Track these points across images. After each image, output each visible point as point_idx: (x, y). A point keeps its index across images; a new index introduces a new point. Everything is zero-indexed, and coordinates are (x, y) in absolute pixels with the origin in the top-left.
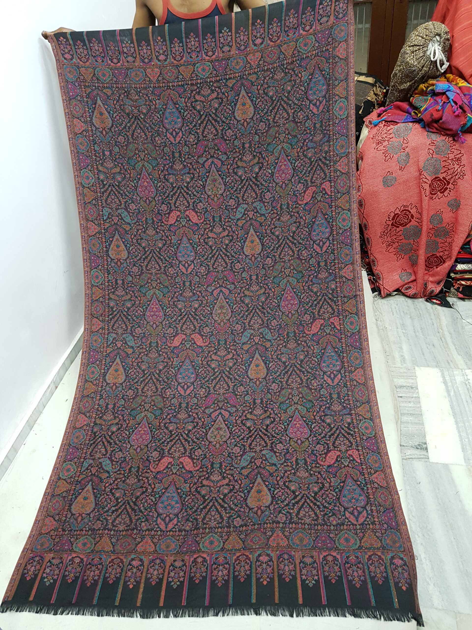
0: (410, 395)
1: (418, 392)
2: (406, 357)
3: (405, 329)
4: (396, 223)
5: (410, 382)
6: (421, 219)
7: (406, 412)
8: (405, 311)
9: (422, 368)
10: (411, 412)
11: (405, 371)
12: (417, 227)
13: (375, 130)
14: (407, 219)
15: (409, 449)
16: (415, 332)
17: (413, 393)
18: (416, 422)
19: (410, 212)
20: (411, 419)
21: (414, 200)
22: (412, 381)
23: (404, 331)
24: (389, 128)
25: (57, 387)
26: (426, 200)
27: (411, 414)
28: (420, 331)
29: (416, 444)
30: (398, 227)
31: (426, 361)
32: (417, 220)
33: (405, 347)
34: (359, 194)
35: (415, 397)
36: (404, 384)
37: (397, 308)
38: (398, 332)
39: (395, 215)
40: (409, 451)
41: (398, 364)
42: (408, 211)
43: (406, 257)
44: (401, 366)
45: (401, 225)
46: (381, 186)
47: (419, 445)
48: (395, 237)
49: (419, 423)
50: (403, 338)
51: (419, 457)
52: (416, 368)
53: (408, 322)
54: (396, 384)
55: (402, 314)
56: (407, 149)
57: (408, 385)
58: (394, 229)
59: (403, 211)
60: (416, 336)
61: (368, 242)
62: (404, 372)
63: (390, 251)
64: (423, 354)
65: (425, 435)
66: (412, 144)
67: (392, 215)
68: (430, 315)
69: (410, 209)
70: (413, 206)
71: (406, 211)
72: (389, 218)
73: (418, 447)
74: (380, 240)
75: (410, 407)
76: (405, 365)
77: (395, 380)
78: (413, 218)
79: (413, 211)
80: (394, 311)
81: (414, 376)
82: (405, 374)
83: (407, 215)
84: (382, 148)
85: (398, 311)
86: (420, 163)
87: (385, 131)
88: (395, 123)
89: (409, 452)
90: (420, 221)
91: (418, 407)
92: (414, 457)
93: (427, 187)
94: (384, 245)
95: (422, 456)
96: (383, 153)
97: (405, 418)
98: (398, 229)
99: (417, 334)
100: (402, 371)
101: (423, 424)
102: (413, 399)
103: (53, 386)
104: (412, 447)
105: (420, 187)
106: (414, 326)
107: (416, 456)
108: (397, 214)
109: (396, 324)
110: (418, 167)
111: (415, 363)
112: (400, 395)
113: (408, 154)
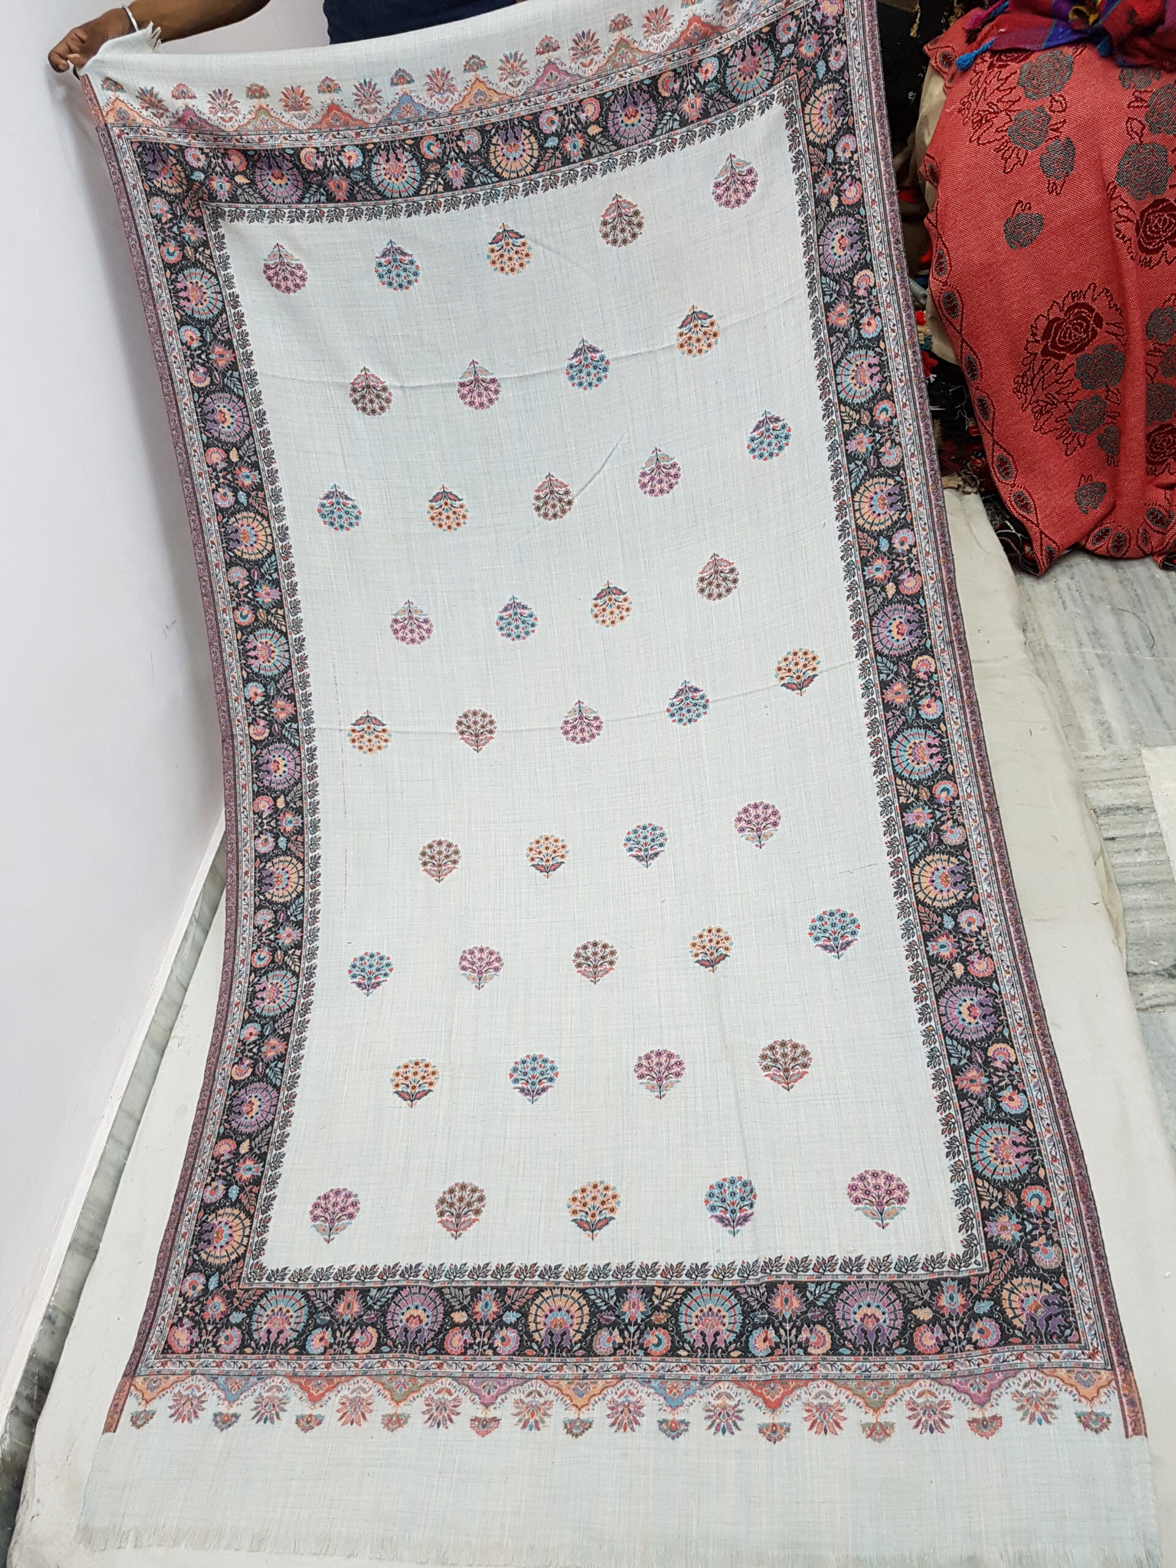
0: (1137, 829)
1: (1156, 820)
2: (1115, 725)
3: (1102, 647)
4: (1054, 346)
5: (1131, 794)
6: (1123, 325)
7: (1130, 879)
8: (1097, 593)
9: (1159, 749)
10: (1145, 878)
11: (1114, 764)
12: (1114, 347)
13: (965, 84)
15: (1149, 981)
16: (1129, 650)
17: (1144, 823)
18: (1160, 903)
19: (1091, 310)
20: (1146, 896)
22: (1138, 791)
23: (1099, 652)
24: (1005, 73)
26: (1128, 264)
27: (1144, 884)
28: (1143, 645)
29: (1168, 965)
30: (1063, 357)
31: (1169, 728)
32: (1113, 329)
33: (1108, 697)
34: (944, 278)
35: (1151, 835)
36: (1118, 803)
37: (1073, 587)
38: (1082, 655)
40: (1151, 986)
41: (1095, 749)
42: (1086, 306)
44: (1104, 753)
45: (1069, 348)
46: (1003, 246)
47: (1175, 966)
49: (1169, 906)
50: (1099, 671)
52: (1144, 751)
53: (1107, 622)
54: (1095, 804)
55: (1089, 603)
56: (1065, 130)
57: (1127, 802)
59: (1069, 309)
60: (1134, 660)
61: (985, 413)
62: (1114, 769)
63: (1046, 428)
64: (1159, 710)
66: (1078, 111)
67: (1043, 323)
68: (1165, 596)
69: (1089, 301)
70: (1097, 290)
71: (1079, 309)
72: (1034, 335)
73: (1174, 972)
74: (1016, 401)
75: (1141, 864)
76: (1113, 748)
77: (1091, 794)
78: (1100, 326)
79: (1100, 306)
80: (1066, 595)
81: (1140, 777)
82: (1116, 774)
83: (1084, 319)
85: (1076, 594)
87: (995, 84)
88: (1021, 53)
89: (1152, 989)
90: (1119, 331)
91: (1162, 862)
92: (1165, 1000)
93: (1128, 229)
94: (1029, 411)
96: (998, 150)
97: (1132, 897)
99: (1136, 654)
100: (1106, 765)
102: (1146, 840)
104: (1157, 973)
106: (1124, 634)
107: (1171, 998)
108: (1056, 319)
109: (1076, 633)
111: (1139, 738)
112: (1111, 834)
113: (1069, 142)
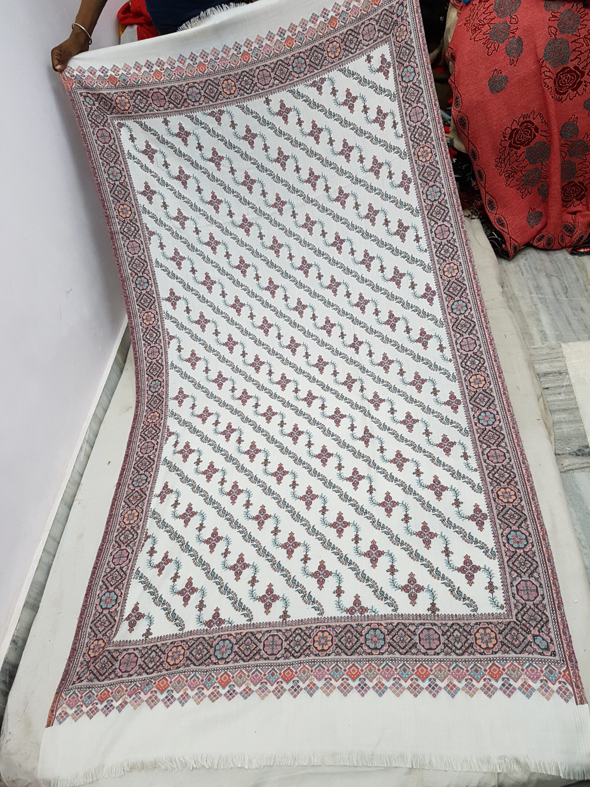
0: (559, 383)
1: (569, 379)
2: (548, 332)
3: (542, 294)
4: (515, 142)
5: (556, 366)
6: (549, 131)
7: (556, 408)
8: (538, 267)
9: (570, 343)
10: (563, 407)
11: (548, 351)
12: (545, 143)
15: (566, 458)
16: (555, 294)
17: (563, 380)
18: (571, 419)
19: (533, 124)
20: (564, 416)
22: (560, 364)
23: (540, 296)
24: (487, 5)
25: (92, 447)
26: (550, 100)
27: (563, 410)
28: (562, 292)
29: (575, 450)
30: (519, 148)
31: (575, 332)
32: (544, 134)
33: (545, 318)
34: (459, 109)
35: (566, 386)
36: (550, 370)
37: (527, 265)
38: (532, 298)
39: (513, 131)
40: (567, 460)
41: (538, 344)
42: (530, 122)
44: (543, 346)
45: (522, 144)
46: (487, 92)
47: (579, 450)
49: (576, 420)
50: (540, 306)
51: (581, 466)
52: (563, 345)
53: (544, 281)
54: (538, 371)
55: (535, 272)
56: (517, 32)
57: (555, 370)
58: (513, 152)
59: (522, 123)
60: (558, 300)
61: (481, 177)
62: (548, 354)
63: (512, 185)
64: (570, 324)
65: (586, 436)
66: (525, 22)
67: (509, 131)
68: (572, 268)
69: (532, 120)
70: (536, 114)
71: (527, 124)
72: (504, 137)
73: (578, 453)
75: (561, 400)
76: (547, 343)
77: (537, 366)
78: (537, 132)
80: (523, 268)
81: (561, 357)
82: (549, 356)
83: (529, 129)
84: (481, 36)
85: (528, 268)
86: (538, 50)
87: (482, 10)
89: (567, 462)
91: (572, 399)
92: (574, 467)
93: (550, 83)
94: (503, 176)
95: (585, 465)
96: (484, 44)
97: (557, 417)
98: (519, 152)
99: (558, 297)
100: (544, 352)
101: (580, 421)
102: (563, 389)
103: (86, 447)
104: (570, 454)
106: (552, 287)
107: (577, 466)
109: (529, 287)
111: (560, 338)
112: (546, 386)
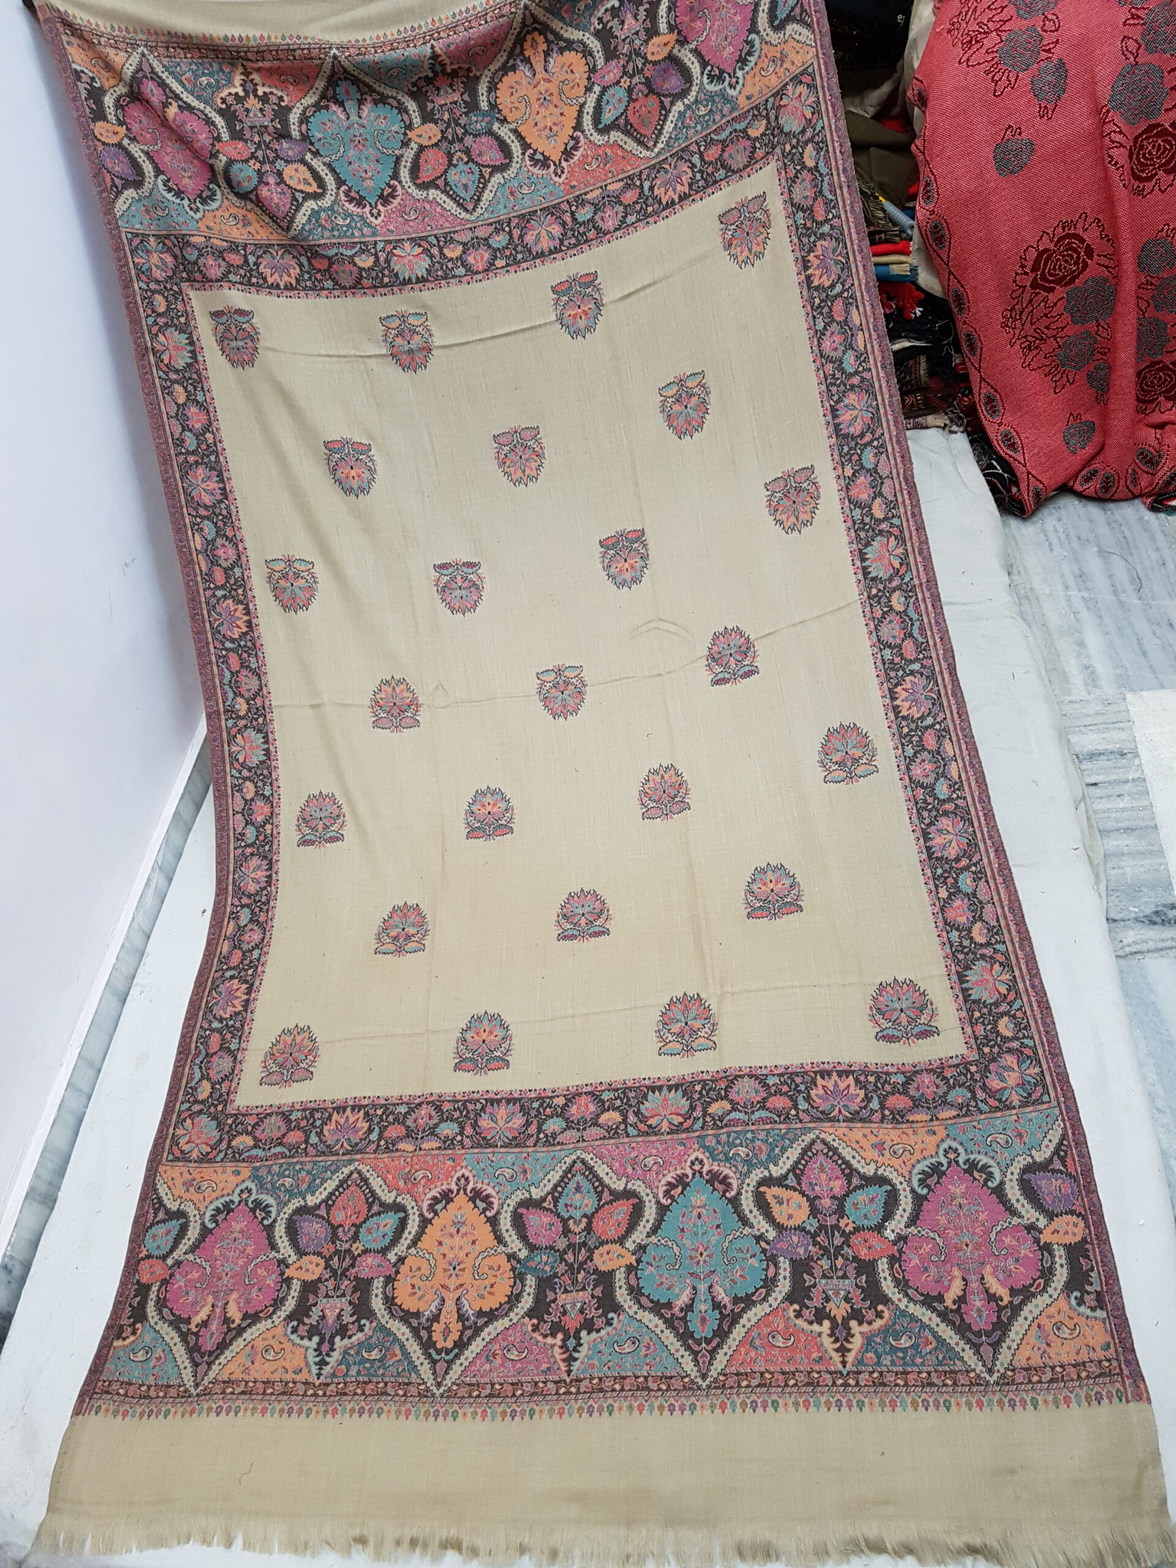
0: (1120, 775)
1: (1140, 765)
2: (1100, 669)
3: (1087, 589)
4: (1043, 278)
5: (1114, 739)
6: (1115, 256)
7: (1111, 825)
8: (1083, 536)
9: (1145, 693)
10: (1126, 824)
11: (1098, 708)
12: (1106, 280)
13: (955, 4)
14: (1076, 263)
15: (1129, 928)
16: (1115, 592)
17: (1127, 768)
18: (1141, 849)
19: (1082, 240)
20: (1128, 842)
21: (1089, 203)
22: (1122, 735)
23: (1086, 595)
25: (170, 881)
26: (1121, 193)
27: (1126, 829)
28: (1130, 589)
29: (1148, 912)
30: (1052, 290)
31: (1154, 672)
32: (1104, 261)
33: (1094, 641)
34: (931, 207)
35: (1134, 780)
36: (1101, 748)
37: (1061, 530)
38: (1068, 598)
39: (1041, 254)
40: (1131, 933)
41: (1079, 693)
42: (1076, 236)
43: (1082, 377)
44: (1088, 697)
45: (1058, 282)
46: (992, 173)
47: (1157, 913)
48: (1045, 322)
49: (1151, 852)
50: (1085, 615)
51: (1160, 945)
52: (1129, 696)
53: (1094, 564)
54: (1077, 749)
55: (1076, 544)
56: (1057, 50)
57: (1111, 747)
58: (1040, 298)
59: (1061, 239)
60: (1121, 604)
61: (972, 347)
62: (1098, 714)
63: (1034, 365)
64: (1145, 654)
65: (1170, 884)
67: (1033, 254)
68: (1153, 538)
69: (1080, 232)
70: (1089, 220)
71: (1069, 239)
72: (1023, 266)
73: (1155, 918)
74: (1005, 336)
75: (1123, 810)
76: (1097, 692)
77: (1074, 739)
78: (1091, 258)
79: (1091, 236)
80: (1053, 536)
81: (1125, 722)
82: (1100, 719)
83: (1075, 250)
84: (980, 56)
85: (1063, 537)
86: (1099, 88)
89: (1132, 936)
90: (1111, 263)
91: (1145, 808)
92: (1144, 947)
93: (1120, 155)
94: (1017, 347)
95: (1168, 944)
96: (987, 73)
97: (1113, 843)
98: (1052, 297)
99: (1123, 597)
100: (1090, 709)
101: (1161, 853)
102: (1128, 786)
103: (159, 879)
104: (1137, 920)
105: (1103, 159)
106: (1111, 576)
107: (1151, 945)
108: (1046, 250)
109: (1062, 576)
110: (1096, 103)
111: (1124, 682)
112: (1093, 780)
113: (1062, 64)
